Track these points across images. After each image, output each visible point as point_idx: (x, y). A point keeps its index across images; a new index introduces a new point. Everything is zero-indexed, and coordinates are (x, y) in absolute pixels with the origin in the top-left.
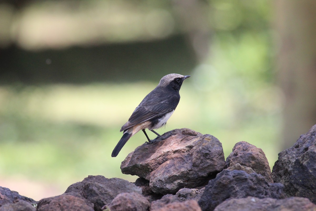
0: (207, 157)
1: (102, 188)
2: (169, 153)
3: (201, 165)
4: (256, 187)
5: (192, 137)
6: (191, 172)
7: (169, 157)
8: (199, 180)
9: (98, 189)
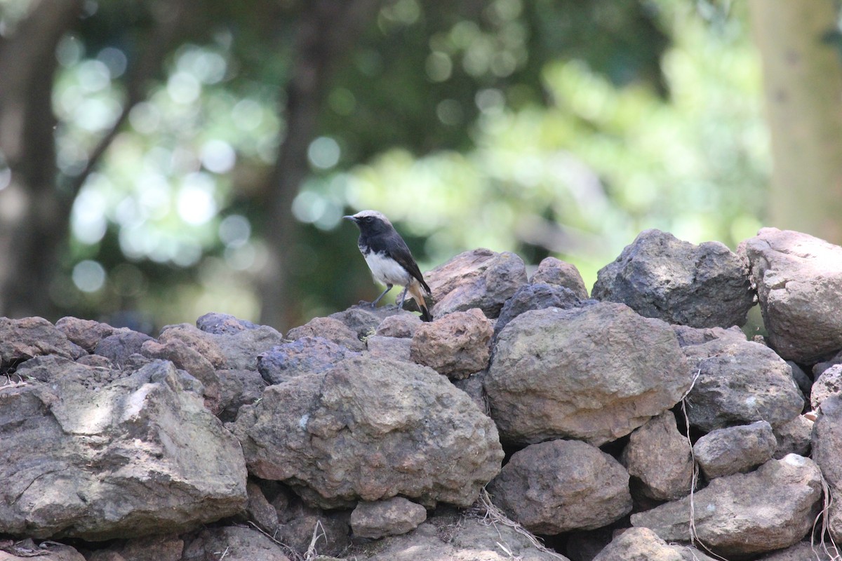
0: (505, 279)
1: (368, 315)
2: (457, 279)
3: (497, 289)
4: (563, 304)
5: (487, 257)
6: (485, 299)
7: (457, 283)
8: (496, 309)
9: (363, 317)
